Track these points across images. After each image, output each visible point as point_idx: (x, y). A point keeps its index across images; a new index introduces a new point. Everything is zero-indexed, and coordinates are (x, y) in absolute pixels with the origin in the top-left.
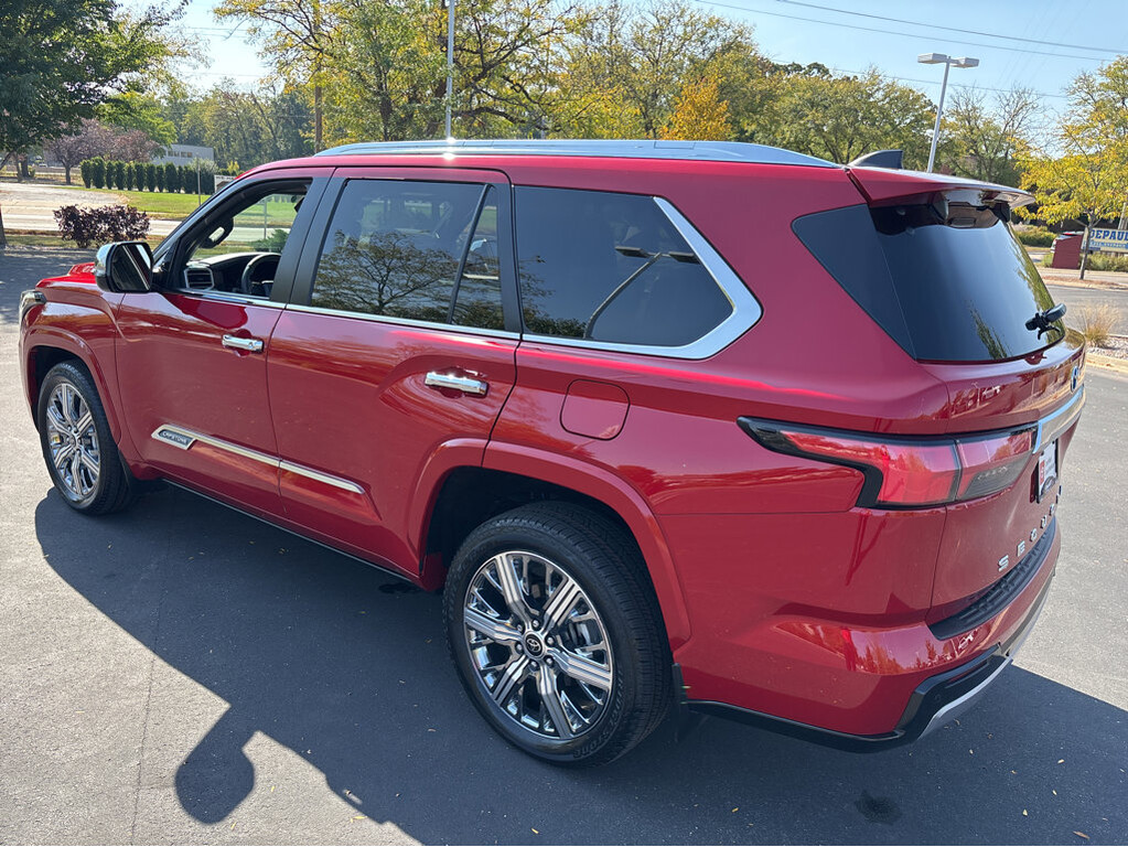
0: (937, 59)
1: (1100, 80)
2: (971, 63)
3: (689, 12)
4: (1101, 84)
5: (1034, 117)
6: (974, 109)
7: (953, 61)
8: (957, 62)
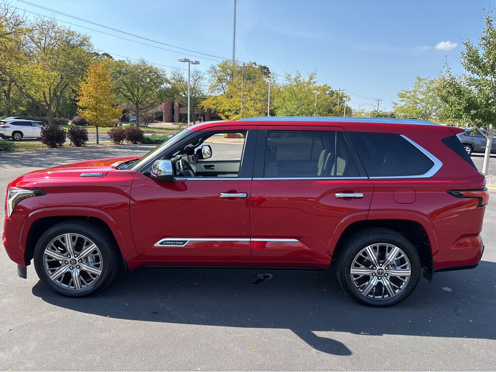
0: (186, 60)
1: (218, 68)
2: (197, 63)
3: (57, 27)
4: (219, 70)
5: (201, 81)
6: (181, 77)
7: (191, 62)
8: (192, 62)
